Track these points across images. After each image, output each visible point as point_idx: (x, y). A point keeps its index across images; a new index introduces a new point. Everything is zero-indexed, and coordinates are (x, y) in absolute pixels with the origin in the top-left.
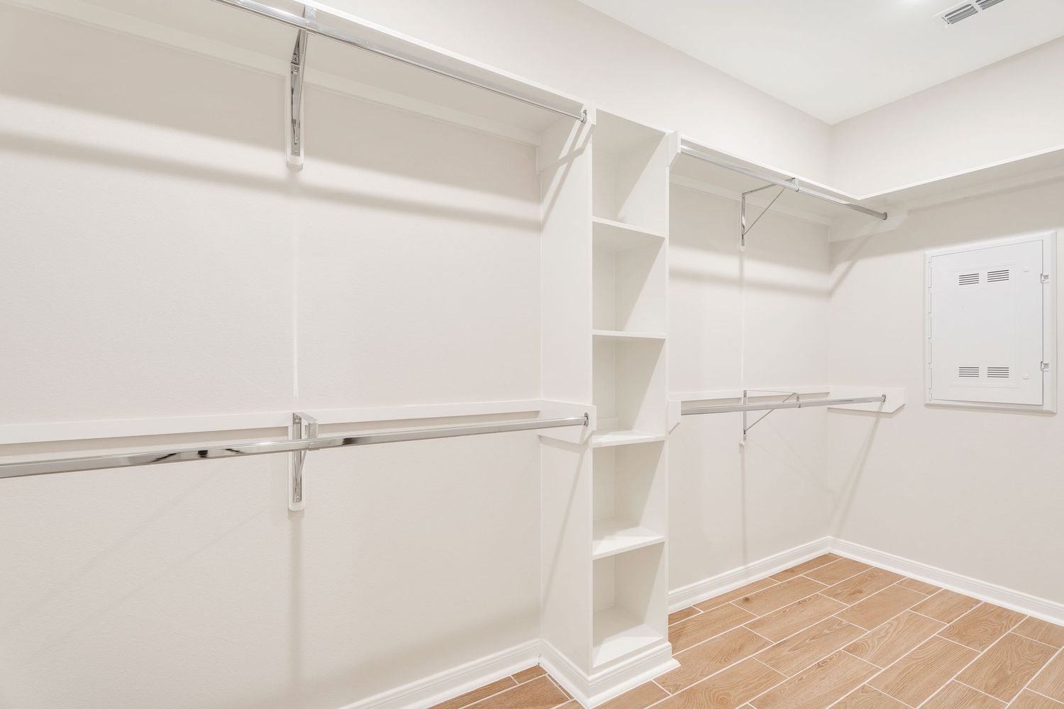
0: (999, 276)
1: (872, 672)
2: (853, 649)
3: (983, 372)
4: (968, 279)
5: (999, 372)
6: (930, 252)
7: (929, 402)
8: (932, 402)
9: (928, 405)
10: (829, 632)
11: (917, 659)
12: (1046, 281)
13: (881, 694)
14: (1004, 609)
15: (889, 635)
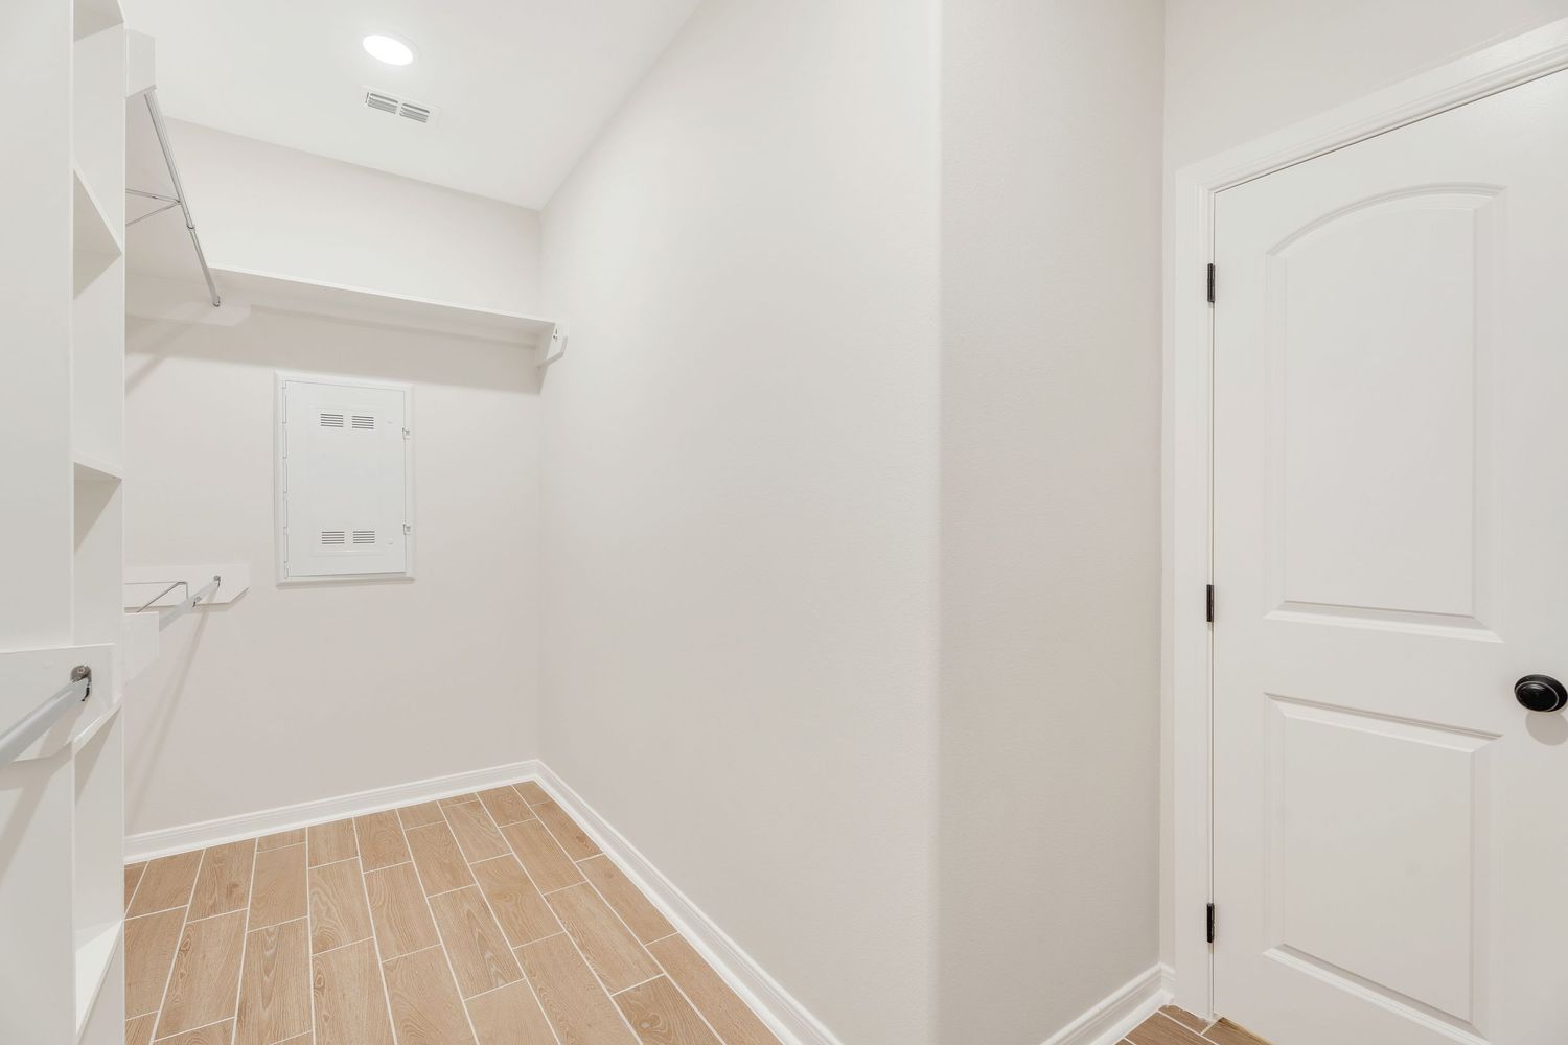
0: (364, 422)
1: (371, 948)
2: (321, 944)
3: (349, 537)
4: (331, 420)
5: (364, 537)
6: (283, 374)
7: (285, 581)
8: (288, 580)
9: (281, 586)
10: (272, 951)
11: (383, 904)
12: (407, 437)
13: (406, 958)
14: (376, 815)
15: (330, 904)
